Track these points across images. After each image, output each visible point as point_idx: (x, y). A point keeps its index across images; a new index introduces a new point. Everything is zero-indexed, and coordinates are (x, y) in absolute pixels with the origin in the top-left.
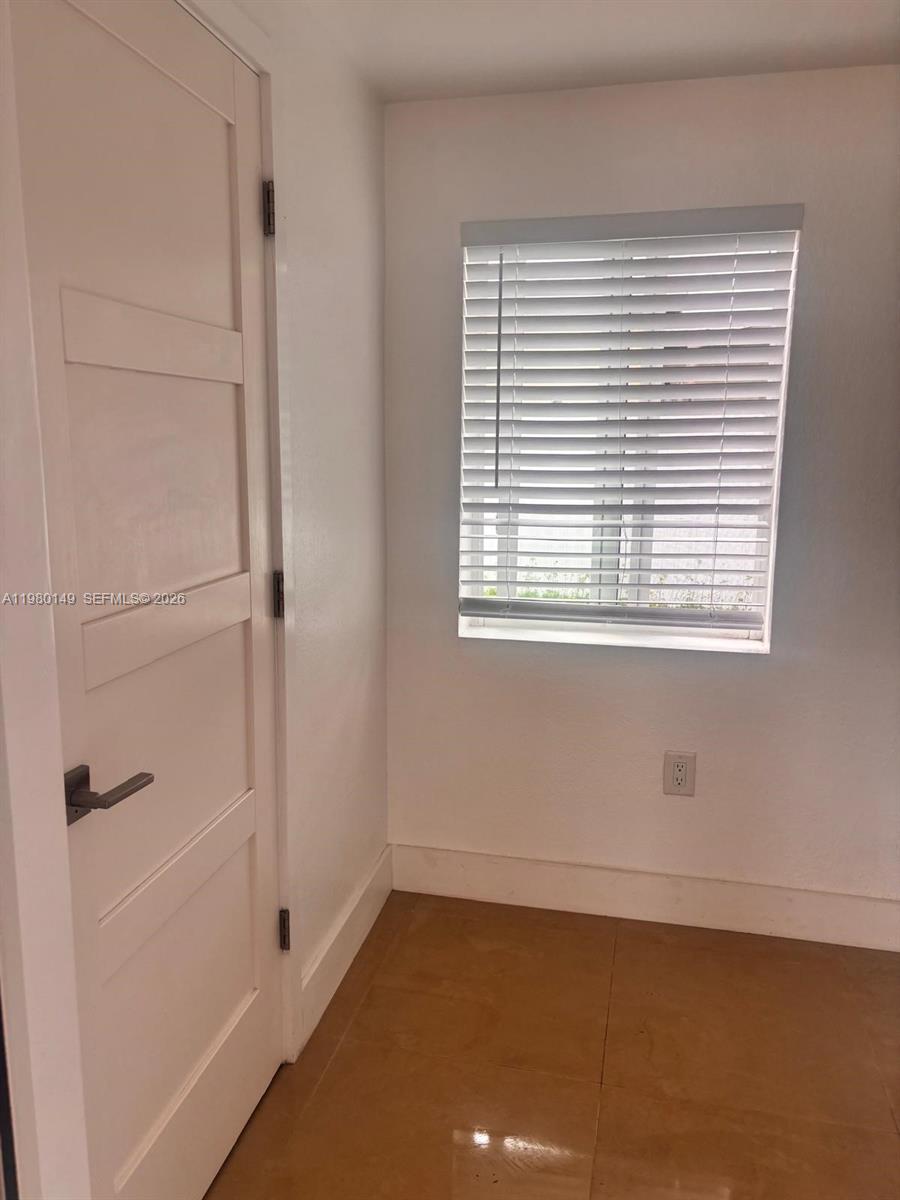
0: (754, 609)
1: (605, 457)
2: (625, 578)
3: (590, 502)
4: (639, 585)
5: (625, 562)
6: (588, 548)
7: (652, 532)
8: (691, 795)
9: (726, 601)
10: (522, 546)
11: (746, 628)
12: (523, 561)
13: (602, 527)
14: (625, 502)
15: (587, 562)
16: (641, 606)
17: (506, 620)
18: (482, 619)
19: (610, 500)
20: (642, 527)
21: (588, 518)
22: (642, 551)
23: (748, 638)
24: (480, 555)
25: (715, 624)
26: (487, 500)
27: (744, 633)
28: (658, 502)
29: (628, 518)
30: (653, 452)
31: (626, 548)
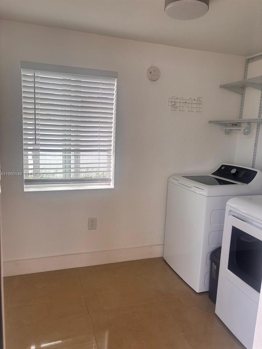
0: (107, 177)
1: (65, 135)
2: (72, 170)
3: (61, 149)
4: (77, 172)
5: (72, 166)
6: (61, 162)
7: (80, 157)
8: (96, 229)
9: (101, 175)
10: (41, 162)
11: (105, 182)
12: (41, 167)
13: (65, 156)
14: (71, 149)
15: (61, 166)
16: (78, 178)
17: (40, 185)
18: (28, 185)
19: (67, 148)
20: (77, 156)
21: (61, 153)
22: (77, 163)
23: (106, 185)
24: (27, 165)
25: (100, 182)
26: (29, 148)
27: (105, 183)
28: (81, 149)
29: (72, 153)
30: (79, 134)
31: (72, 162)
